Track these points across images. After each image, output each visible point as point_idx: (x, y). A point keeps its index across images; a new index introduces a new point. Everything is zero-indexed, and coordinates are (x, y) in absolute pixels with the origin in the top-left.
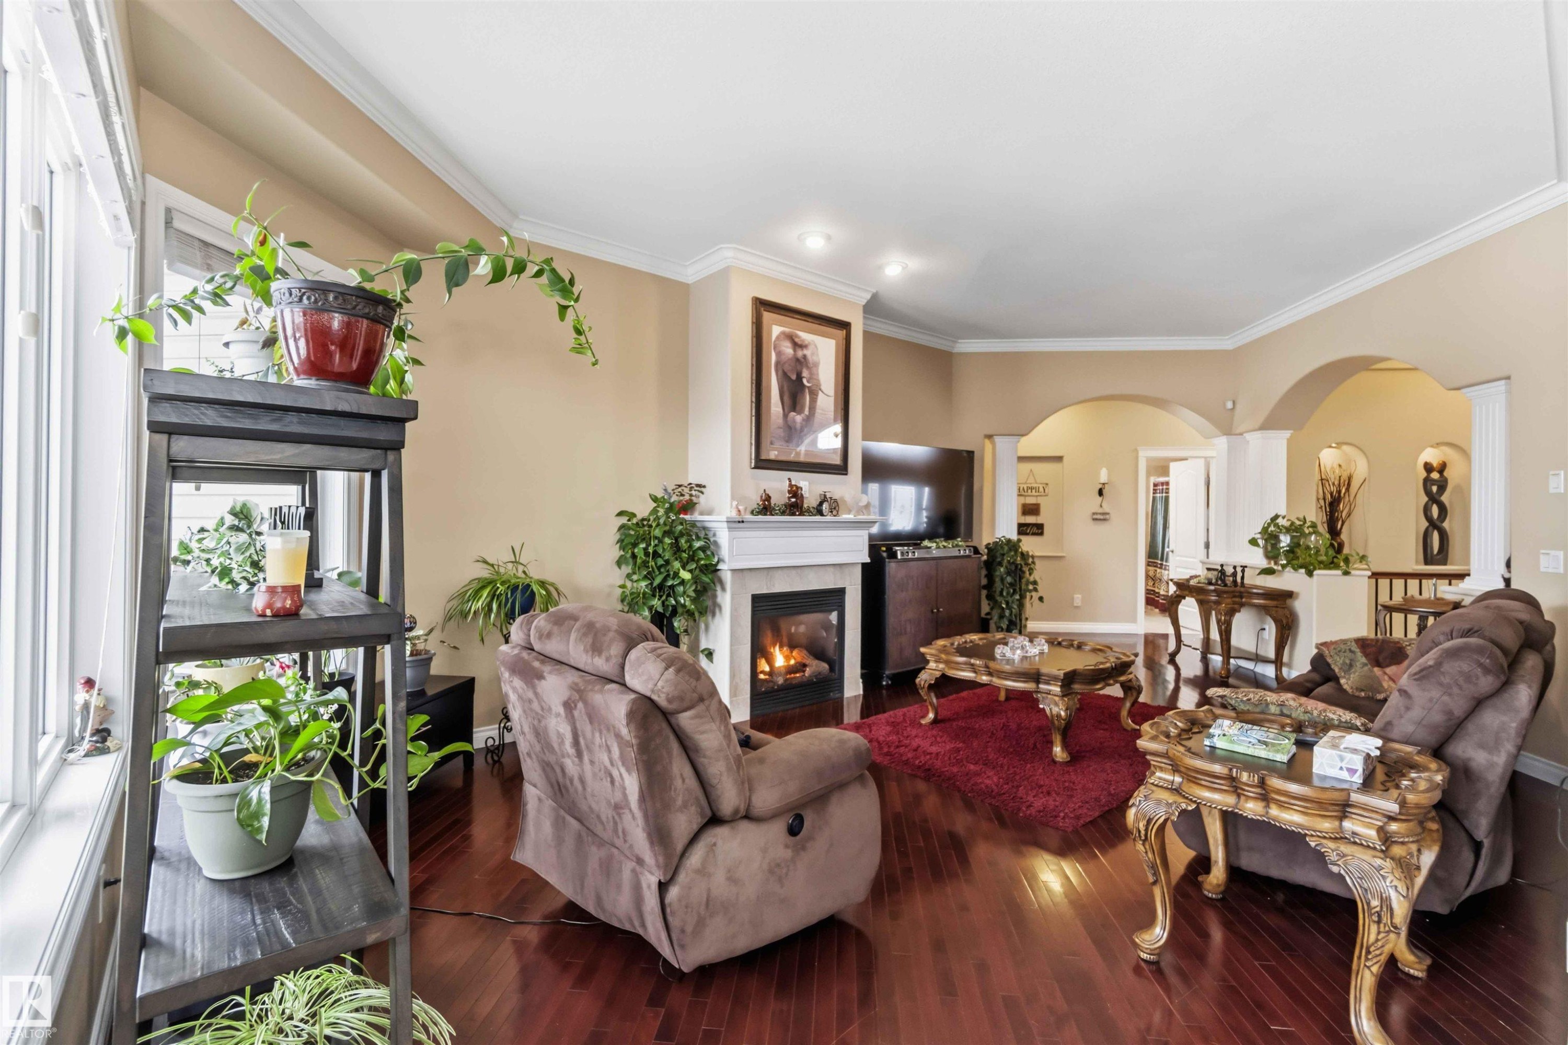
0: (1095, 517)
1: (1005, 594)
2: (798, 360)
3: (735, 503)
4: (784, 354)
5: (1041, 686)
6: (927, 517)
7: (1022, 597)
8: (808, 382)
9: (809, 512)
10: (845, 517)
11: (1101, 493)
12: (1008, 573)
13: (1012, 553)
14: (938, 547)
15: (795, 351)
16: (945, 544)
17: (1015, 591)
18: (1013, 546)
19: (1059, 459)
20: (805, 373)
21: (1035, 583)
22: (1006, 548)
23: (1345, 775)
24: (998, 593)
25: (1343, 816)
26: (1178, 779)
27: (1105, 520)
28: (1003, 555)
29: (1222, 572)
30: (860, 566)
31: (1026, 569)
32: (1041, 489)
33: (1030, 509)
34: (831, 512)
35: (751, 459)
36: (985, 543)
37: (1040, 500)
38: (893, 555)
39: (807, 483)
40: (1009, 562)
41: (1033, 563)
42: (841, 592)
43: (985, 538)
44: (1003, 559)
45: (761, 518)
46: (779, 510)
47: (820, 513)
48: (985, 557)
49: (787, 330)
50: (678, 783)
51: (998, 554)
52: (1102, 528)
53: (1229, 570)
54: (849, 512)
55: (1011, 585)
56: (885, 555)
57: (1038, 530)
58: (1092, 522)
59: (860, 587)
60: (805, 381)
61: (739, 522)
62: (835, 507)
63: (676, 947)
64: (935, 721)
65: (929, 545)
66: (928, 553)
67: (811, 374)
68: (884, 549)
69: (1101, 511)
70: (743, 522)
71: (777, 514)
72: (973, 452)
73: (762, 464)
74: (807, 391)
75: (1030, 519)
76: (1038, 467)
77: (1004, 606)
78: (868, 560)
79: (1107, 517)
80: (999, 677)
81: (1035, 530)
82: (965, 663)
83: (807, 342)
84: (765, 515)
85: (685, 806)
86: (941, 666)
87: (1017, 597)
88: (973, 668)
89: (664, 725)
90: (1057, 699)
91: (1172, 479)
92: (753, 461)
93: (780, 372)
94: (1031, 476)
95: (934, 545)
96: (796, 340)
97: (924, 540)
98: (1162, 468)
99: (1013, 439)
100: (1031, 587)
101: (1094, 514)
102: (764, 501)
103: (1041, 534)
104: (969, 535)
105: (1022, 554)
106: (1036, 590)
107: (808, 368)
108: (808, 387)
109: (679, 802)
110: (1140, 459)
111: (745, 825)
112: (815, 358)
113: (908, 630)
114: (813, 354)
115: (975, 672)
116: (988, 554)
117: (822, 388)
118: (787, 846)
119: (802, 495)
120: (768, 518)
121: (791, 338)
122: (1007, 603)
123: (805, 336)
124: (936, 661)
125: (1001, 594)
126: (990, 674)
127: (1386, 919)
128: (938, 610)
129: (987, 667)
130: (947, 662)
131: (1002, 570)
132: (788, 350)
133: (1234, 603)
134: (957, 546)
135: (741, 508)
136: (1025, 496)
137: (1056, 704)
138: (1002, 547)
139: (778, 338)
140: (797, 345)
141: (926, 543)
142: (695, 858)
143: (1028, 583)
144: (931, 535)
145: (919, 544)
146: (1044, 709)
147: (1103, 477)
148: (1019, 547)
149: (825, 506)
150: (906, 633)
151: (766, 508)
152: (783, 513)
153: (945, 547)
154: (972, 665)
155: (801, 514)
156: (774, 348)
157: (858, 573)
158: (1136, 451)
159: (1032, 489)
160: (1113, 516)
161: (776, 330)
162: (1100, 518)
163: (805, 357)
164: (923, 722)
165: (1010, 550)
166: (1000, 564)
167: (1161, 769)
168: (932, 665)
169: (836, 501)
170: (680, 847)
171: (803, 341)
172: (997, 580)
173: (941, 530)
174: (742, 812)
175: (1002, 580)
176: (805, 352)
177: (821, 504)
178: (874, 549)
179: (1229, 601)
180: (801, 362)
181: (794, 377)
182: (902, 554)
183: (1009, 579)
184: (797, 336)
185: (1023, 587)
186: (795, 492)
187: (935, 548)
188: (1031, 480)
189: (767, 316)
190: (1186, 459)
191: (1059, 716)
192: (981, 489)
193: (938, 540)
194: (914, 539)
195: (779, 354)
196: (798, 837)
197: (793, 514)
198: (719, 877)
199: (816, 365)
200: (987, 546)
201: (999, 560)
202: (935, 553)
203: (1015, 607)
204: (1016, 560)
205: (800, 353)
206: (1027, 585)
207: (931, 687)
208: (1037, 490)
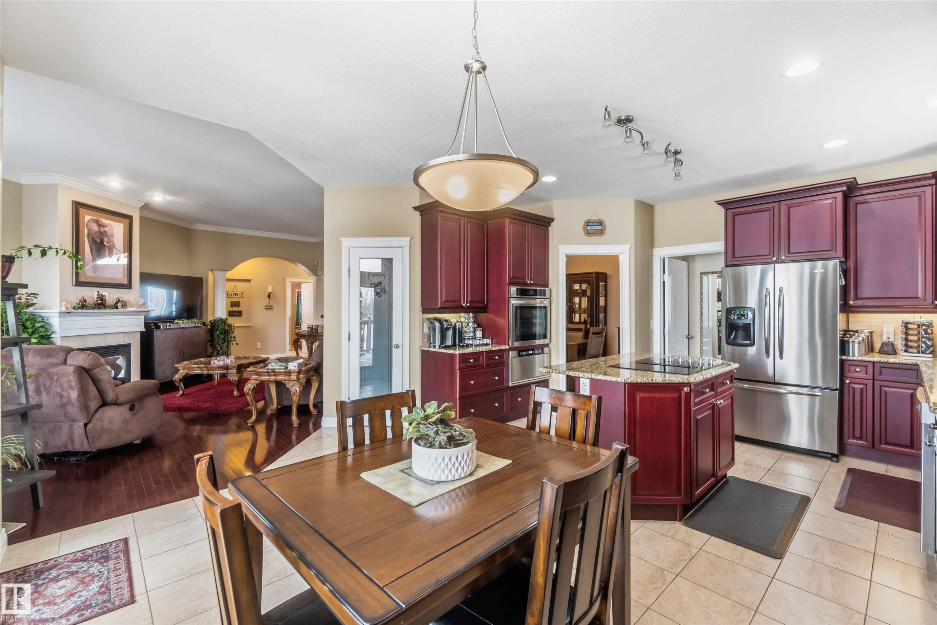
0: (267, 307)
1: (219, 343)
2: (101, 233)
3: (64, 304)
4: (93, 229)
5: (229, 371)
6: (176, 308)
7: (228, 344)
8: (107, 244)
9: (110, 307)
10: (130, 309)
11: (269, 296)
12: (221, 333)
13: (223, 324)
14: (183, 323)
15: (99, 228)
16: (188, 321)
17: (224, 341)
18: (223, 321)
19: (249, 281)
20: (106, 239)
21: (235, 337)
22: (220, 322)
23: (294, 368)
24: (216, 343)
25: (290, 375)
26: (257, 377)
27: (271, 309)
28: (218, 325)
29: (312, 328)
30: (139, 334)
31: (230, 331)
32: (240, 295)
33: (235, 304)
34: (123, 307)
35: (73, 281)
36: (209, 320)
37: (240, 300)
38: (158, 327)
39: (107, 293)
40: (221, 328)
41: (233, 328)
42: (128, 346)
43: (210, 318)
44: (218, 327)
45: (80, 310)
46: (92, 306)
47: (117, 308)
48: (209, 327)
49: (94, 218)
50: (92, 392)
51: (216, 325)
52: (269, 312)
53: (314, 327)
54: (133, 307)
55: (223, 339)
56: (153, 327)
57: (239, 314)
58: (265, 310)
59: (140, 343)
60: (105, 243)
61: (68, 313)
62: (124, 305)
63: (91, 444)
64: (183, 395)
65: (179, 322)
66: (177, 326)
67: (109, 239)
68: (153, 324)
69: (269, 305)
70: (70, 313)
71: (90, 309)
72: (202, 278)
73: (79, 283)
74: (107, 248)
75: (235, 309)
76: (238, 284)
77: (219, 349)
78: (144, 330)
79: (272, 307)
80: (211, 370)
81: (238, 314)
82: (197, 367)
83: (106, 224)
84: (83, 309)
85: (94, 399)
86: (186, 371)
87: (226, 344)
88: (200, 369)
89: (86, 374)
90: (235, 374)
91: (302, 290)
92: (74, 283)
93: (90, 239)
94: (235, 288)
95: (181, 321)
96: (100, 223)
97: (176, 319)
98: (299, 285)
99: (224, 272)
100: (233, 339)
101: (266, 306)
102: (83, 302)
103: (241, 316)
104: (201, 317)
105: (228, 325)
106: (235, 340)
107: (107, 237)
108: (108, 246)
109: (92, 398)
110: (287, 283)
111: (114, 406)
112: (111, 232)
113: (167, 362)
114: (110, 230)
115: (202, 370)
116: (211, 326)
117: (116, 247)
118: (129, 414)
119: (105, 299)
120: (85, 311)
121: (97, 222)
122: (221, 347)
123: (105, 221)
124: (183, 369)
125: (218, 343)
126: (208, 370)
127: (296, 393)
128: (184, 352)
129: (206, 367)
130: (188, 369)
131: (218, 332)
132: (95, 228)
133: (314, 339)
134: (194, 322)
135: (68, 306)
136: (232, 298)
137: (235, 376)
138: (218, 322)
139: (89, 221)
140: (100, 225)
141: (177, 321)
142: (98, 415)
143: (231, 337)
144: (179, 317)
145: (173, 322)
146: (230, 379)
147: (270, 289)
148: (227, 322)
149: (119, 305)
150: (166, 364)
151: (83, 305)
152: (94, 308)
153: (187, 323)
154: (200, 367)
155: (105, 308)
156: (86, 226)
157: (138, 337)
158: (284, 278)
159: (236, 294)
160: (275, 307)
161: (87, 218)
162: (269, 308)
163: (105, 231)
164: (177, 396)
165: (222, 323)
166: (217, 330)
167: (253, 375)
168: (181, 371)
169: (125, 302)
170: (92, 412)
171: (104, 223)
172: (216, 337)
173: (185, 315)
174: (114, 402)
175: (218, 337)
176: (105, 229)
177: (117, 303)
178: (147, 325)
179: (312, 338)
180: (102, 234)
181: (99, 241)
182: (163, 326)
183: (222, 336)
184: (100, 221)
185: (229, 339)
186: (101, 298)
187: (182, 323)
188: (235, 290)
189: (82, 211)
190: (308, 283)
191: (235, 380)
192: (207, 295)
193: (183, 320)
194: (169, 319)
195: (89, 230)
196: (134, 411)
197: (101, 308)
198: (106, 421)
199: (112, 235)
200: (210, 322)
201: (216, 328)
202: (182, 326)
203: (225, 348)
204: (225, 327)
205: (102, 229)
206: (231, 339)
207: (180, 380)
208: (238, 295)
